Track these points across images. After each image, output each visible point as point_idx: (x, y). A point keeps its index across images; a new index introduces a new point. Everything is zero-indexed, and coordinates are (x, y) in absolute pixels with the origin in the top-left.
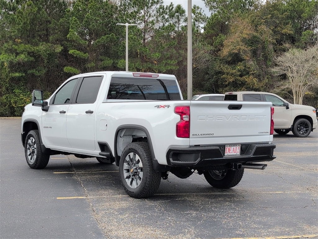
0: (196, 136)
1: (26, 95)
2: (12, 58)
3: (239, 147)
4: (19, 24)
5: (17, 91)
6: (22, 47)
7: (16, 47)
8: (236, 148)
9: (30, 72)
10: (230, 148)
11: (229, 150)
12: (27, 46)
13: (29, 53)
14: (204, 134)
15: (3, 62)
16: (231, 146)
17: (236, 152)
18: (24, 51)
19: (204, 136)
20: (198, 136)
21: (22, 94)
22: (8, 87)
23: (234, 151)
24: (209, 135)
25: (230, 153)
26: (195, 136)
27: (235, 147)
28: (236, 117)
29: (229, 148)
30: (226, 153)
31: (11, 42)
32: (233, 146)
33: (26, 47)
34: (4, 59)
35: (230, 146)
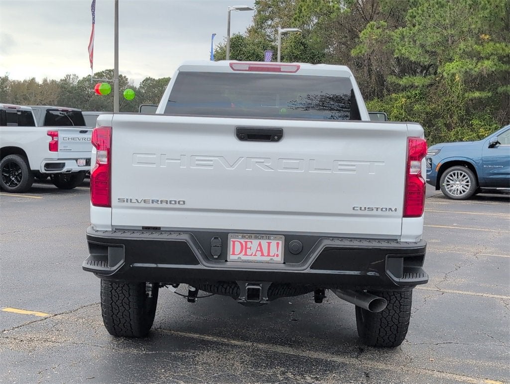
0: (129, 204)
1: (490, 129)
2: (470, 66)
3: (280, 242)
4: (484, 8)
5: (475, 122)
6: (489, 48)
7: (479, 48)
8: (269, 243)
9: (501, 90)
10: (246, 242)
11: (244, 248)
12: (498, 45)
13: (501, 59)
14: (153, 201)
15: (454, 75)
16: (250, 237)
17: (269, 255)
18: (492, 54)
19: (155, 205)
20: (137, 205)
21: (484, 128)
22: (463, 116)
23: (261, 250)
24: (170, 203)
25: (246, 254)
26: (125, 204)
27: (264, 243)
28: (263, 160)
29: (242, 241)
30: (234, 254)
31: (471, 41)
32: (256, 238)
33: (496, 47)
34: (455, 69)
35: (243, 237)
